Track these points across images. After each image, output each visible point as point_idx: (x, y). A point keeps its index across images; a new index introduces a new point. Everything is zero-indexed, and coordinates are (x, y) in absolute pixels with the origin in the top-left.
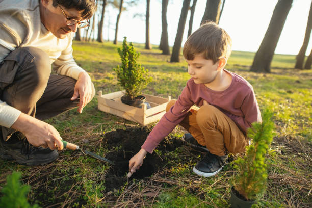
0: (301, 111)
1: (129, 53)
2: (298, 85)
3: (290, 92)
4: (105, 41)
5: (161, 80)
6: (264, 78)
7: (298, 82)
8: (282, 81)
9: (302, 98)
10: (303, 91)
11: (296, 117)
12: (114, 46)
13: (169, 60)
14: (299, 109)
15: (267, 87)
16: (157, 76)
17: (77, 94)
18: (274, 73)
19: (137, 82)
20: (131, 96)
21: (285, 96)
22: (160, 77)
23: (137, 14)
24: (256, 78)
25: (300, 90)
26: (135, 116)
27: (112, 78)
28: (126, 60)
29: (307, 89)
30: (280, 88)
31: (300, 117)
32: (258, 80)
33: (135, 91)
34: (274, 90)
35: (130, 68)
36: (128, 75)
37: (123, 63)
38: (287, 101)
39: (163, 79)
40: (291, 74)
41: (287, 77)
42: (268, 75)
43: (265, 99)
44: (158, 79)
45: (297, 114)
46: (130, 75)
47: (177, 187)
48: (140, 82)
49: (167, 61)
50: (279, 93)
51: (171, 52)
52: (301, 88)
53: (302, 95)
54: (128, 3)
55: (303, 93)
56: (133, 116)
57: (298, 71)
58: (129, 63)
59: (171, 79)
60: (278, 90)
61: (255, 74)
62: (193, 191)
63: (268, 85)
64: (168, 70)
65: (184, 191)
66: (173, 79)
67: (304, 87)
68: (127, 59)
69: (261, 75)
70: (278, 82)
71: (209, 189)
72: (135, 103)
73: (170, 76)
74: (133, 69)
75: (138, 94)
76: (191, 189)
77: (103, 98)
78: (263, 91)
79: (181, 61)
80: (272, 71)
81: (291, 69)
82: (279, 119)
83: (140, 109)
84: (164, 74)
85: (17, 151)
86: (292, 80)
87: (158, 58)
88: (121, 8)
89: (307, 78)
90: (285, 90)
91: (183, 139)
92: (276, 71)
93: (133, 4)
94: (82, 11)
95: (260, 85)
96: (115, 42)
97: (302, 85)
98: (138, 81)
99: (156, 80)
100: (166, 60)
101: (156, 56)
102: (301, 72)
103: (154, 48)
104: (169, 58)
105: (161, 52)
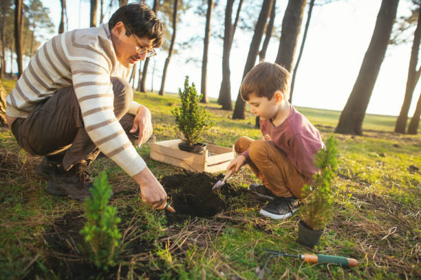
0: (393, 174)
1: (191, 93)
2: (395, 149)
3: (382, 155)
4: (148, 91)
5: (221, 134)
6: (352, 140)
7: (396, 146)
8: (375, 144)
9: (397, 162)
10: (401, 155)
11: (386, 179)
12: (160, 97)
13: (231, 117)
14: (391, 171)
15: (355, 149)
16: (217, 130)
17: (136, 127)
18: (367, 136)
19: (198, 126)
20: (190, 142)
21: (376, 159)
22: (221, 132)
23: (191, 59)
24: (342, 139)
25: (397, 154)
26: (193, 164)
27: (162, 130)
28: (187, 101)
29: (405, 154)
30: (371, 151)
31: (390, 179)
32: (344, 141)
33: (195, 137)
34: (363, 152)
35: (191, 111)
36: (188, 118)
37: (184, 105)
38: (378, 164)
39: (224, 134)
40: (388, 138)
41: (384, 140)
42: (358, 138)
43: (349, 160)
44: (218, 133)
45: (387, 176)
46: (190, 118)
47: (242, 223)
48: (201, 127)
49: (229, 117)
50: (369, 155)
51: (234, 108)
52: (399, 152)
53: (398, 160)
54: (180, 45)
55: (400, 158)
56: (191, 164)
57: (399, 135)
58: (190, 104)
59: (234, 134)
60: (368, 153)
61: (341, 136)
62: (259, 228)
63: (356, 146)
64: (230, 125)
65: (250, 227)
66: (237, 135)
67: (403, 152)
68: (188, 99)
69: (349, 137)
70: (369, 144)
71: (276, 228)
72: (195, 150)
73: (232, 131)
74: (195, 112)
75: (198, 141)
76: (257, 225)
77: (157, 145)
78: (349, 152)
79: (246, 118)
80: (364, 133)
81: (389, 132)
82: (364, 179)
83: (201, 156)
84: (225, 129)
85: (71, 185)
86: (388, 145)
87: (216, 114)
88: (170, 50)
89: (409, 143)
90: (378, 153)
91: (249, 188)
92: (370, 134)
93: (186, 46)
94: (154, 40)
95: (346, 147)
96: (161, 93)
97: (400, 150)
98: (199, 124)
99: (216, 135)
100: (227, 116)
101: (214, 112)
102: (402, 136)
103: (212, 102)
104: (231, 113)
105: (221, 107)
